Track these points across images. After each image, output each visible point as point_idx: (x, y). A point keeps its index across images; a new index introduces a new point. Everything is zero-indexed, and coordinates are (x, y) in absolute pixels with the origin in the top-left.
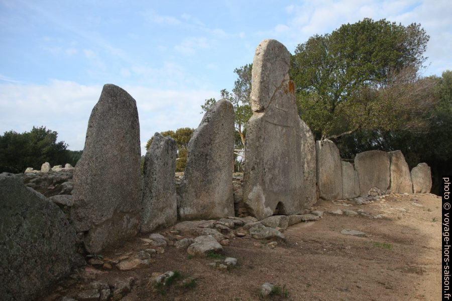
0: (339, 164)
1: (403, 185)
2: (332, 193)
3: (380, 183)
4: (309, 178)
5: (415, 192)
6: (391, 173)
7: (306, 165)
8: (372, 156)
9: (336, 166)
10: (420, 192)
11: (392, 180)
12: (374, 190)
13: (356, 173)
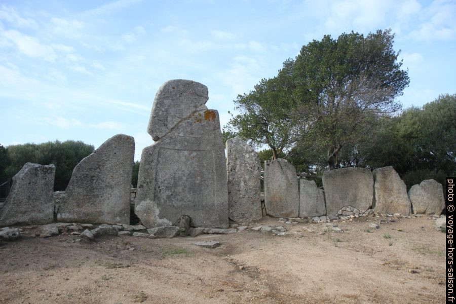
0: (295, 183)
1: (394, 204)
2: (283, 211)
3: (357, 201)
4: (247, 196)
5: (415, 212)
6: (376, 191)
7: (242, 184)
8: (346, 173)
9: (289, 185)
10: (424, 213)
11: (377, 199)
12: (348, 209)
13: (321, 191)
